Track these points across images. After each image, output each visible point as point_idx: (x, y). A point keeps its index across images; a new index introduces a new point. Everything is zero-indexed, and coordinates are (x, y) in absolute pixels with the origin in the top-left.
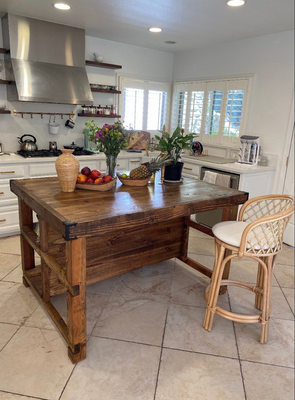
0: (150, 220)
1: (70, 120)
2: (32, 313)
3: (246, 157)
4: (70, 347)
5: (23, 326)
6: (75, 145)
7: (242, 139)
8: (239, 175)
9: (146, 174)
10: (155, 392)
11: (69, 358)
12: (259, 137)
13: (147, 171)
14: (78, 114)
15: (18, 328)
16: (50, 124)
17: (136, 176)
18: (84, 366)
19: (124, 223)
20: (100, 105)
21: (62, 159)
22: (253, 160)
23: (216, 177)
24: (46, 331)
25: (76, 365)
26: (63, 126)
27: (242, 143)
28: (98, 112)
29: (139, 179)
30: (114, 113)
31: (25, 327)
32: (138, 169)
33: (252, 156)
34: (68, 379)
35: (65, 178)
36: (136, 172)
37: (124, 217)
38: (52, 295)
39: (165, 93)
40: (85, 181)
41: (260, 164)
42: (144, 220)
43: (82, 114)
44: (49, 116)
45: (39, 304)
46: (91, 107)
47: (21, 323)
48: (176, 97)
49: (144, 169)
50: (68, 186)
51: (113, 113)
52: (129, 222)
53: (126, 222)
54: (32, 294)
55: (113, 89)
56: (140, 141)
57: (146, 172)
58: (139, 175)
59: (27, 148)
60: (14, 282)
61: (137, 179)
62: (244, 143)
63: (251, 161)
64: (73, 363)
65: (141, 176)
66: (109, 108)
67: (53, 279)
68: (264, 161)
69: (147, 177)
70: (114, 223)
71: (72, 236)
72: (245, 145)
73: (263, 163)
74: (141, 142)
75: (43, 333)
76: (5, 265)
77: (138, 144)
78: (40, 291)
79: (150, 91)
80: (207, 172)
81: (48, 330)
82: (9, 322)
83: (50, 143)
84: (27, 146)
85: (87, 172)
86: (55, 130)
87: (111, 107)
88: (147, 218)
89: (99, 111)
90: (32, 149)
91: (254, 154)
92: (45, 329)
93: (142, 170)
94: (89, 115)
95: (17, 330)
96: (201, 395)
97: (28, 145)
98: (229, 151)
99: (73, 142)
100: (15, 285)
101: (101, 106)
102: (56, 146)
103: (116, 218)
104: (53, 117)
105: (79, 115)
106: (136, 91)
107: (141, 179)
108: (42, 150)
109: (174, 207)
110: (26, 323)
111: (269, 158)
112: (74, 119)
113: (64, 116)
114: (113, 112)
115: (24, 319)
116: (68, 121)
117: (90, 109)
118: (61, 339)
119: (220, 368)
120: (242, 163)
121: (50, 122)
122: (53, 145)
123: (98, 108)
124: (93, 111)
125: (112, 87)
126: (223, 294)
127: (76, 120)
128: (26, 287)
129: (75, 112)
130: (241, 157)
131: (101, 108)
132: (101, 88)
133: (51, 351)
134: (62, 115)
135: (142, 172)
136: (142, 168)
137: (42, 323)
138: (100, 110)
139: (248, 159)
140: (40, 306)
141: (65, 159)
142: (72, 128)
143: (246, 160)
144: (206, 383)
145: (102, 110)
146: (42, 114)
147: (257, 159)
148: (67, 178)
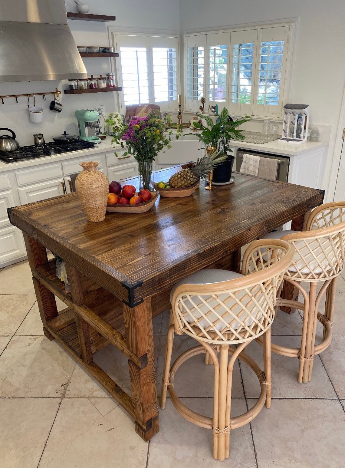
0: (223, 253)
1: (56, 101)
2: (71, 378)
3: (292, 132)
4: (137, 422)
5: (65, 397)
6: (67, 135)
7: (287, 109)
8: (289, 158)
9: (192, 180)
10: (257, 462)
11: (137, 434)
12: (308, 105)
13: (194, 177)
14: (64, 90)
15: (59, 402)
16: (29, 109)
17: (179, 184)
18: (159, 443)
19: (196, 266)
20: (92, 76)
21: (85, 179)
22: (302, 135)
23: (259, 162)
24: (97, 400)
25: (149, 443)
26: (47, 110)
27: (286, 114)
28: (91, 86)
29: (184, 189)
30: (112, 84)
31: (69, 399)
32: (181, 175)
33: (299, 130)
34: (146, 464)
35: (93, 203)
36: (179, 178)
37: (196, 257)
38: (94, 352)
39: (173, 49)
40: (116, 202)
41: (310, 139)
42: (217, 255)
43: (70, 91)
44: (25, 98)
45: (75, 362)
46: (81, 80)
47: (61, 394)
48: (187, 55)
49: (189, 174)
50: (97, 214)
51: (111, 86)
52: (201, 263)
53: (197, 264)
54: (62, 350)
55: (107, 51)
57: (192, 177)
58: (183, 182)
59: (4, 147)
60: (32, 336)
61: (181, 188)
62: (289, 114)
63: (298, 136)
64: (146, 442)
65: (186, 184)
66: (105, 78)
67: (93, 333)
68: (315, 135)
69: (193, 184)
70: (184, 269)
71: (137, 300)
72: (289, 116)
73: (313, 137)
75: (94, 404)
76: (12, 312)
78: (76, 350)
79: (154, 49)
80: (246, 156)
81: (99, 398)
82: (45, 395)
83: (35, 136)
84: (4, 144)
85: (116, 188)
86: (38, 117)
87: (106, 77)
88: (220, 252)
89: (92, 84)
90: (11, 148)
91: (303, 127)
92: (95, 397)
93: (187, 175)
94: (80, 91)
95: (59, 405)
96: (311, 455)
97: (6, 143)
98: (268, 125)
99: (65, 131)
100: (35, 339)
101: (94, 77)
102: (43, 140)
103: (186, 262)
104: (31, 98)
105: (66, 92)
106: (137, 51)
107: (187, 187)
108: (25, 147)
109: (249, 230)
110: (67, 392)
111: (320, 130)
112: (60, 98)
113: (46, 96)
114: (110, 83)
115: (62, 388)
116: (53, 103)
117: (79, 82)
118: (119, 409)
119: (321, 415)
120: (288, 140)
121: (28, 106)
122: (39, 139)
123: (90, 79)
124: (85, 84)
125: (106, 49)
126: (294, 312)
127: (63, 99)
128: (51, 340)
129: (61, 88)
130: (285, 132)
131: (94, 79)
132: (91, 50)
133: (112, 429)
134: (43, 94)
135: (187, 179)
136: (187, 173)
137: (88, 389)
138: (93, 82)
139: (295, 134)
140: (77, 365)
141: (89, 178)
142: (60, 111)
143: (293, 137)
144: (311, 439)
145: (96, 82)
146: (16, 96)
147: (305, 134)
148: (95, 204)
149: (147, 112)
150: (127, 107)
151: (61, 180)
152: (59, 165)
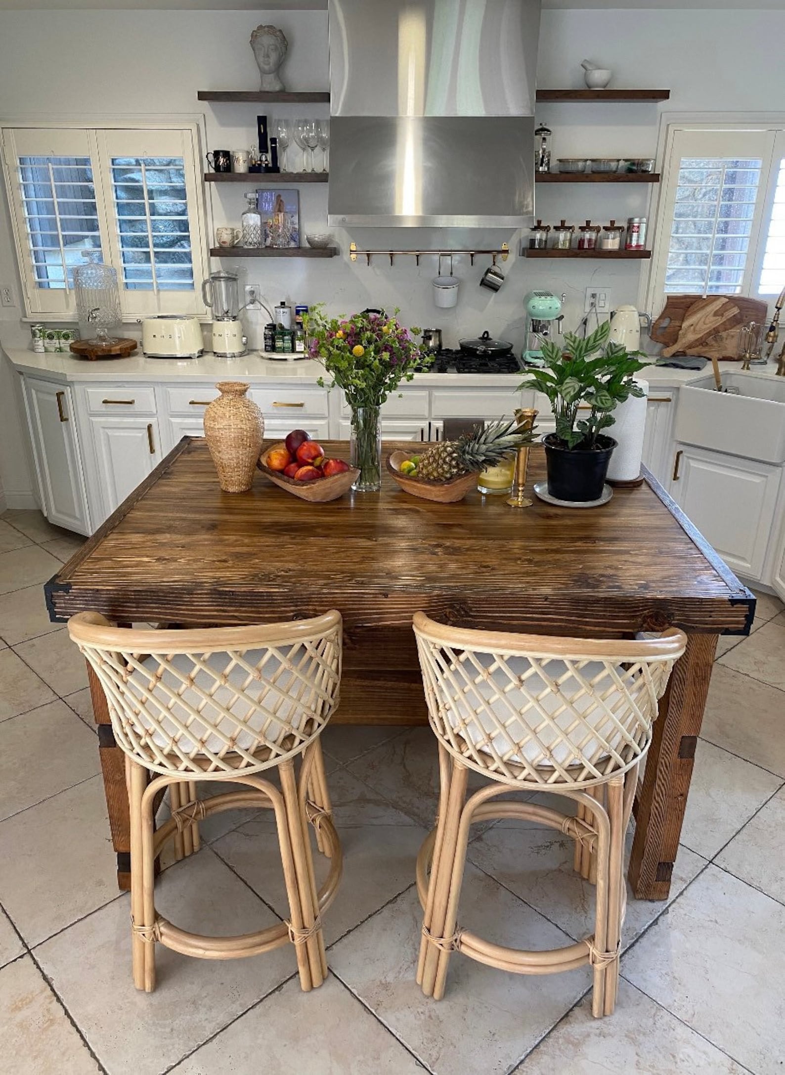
1: (493, 268)
6: (490, 339)
14: (521, 250)
16: (438, 279)
19: (209, 611)
20: (588, 222)
25: (123, 895)
28: (579, 242)
30: (634, 243)
34: (85, 915)
44: (437, 258)
46: (557, 229)
51: (630, 245)
53: (212, 608)
55: (638, 168)
56: (720, 329)
64: (120, 889)
66: (621, 228)
70: (175, 605)
74: (724, 334)
77: (710, 340)
83: (427, 332)
87: (625, 225)
89: (583, 240)
99: (486, 330)
101: (592, 224)
102: (438, 343)
103: (180, 593)
105: (524, 252)
114: (631, 240)
117: (553, 235)
121: (439, 274)
123: (582, 229)
124: (564, 241)
125: (633, 162)
129: (514, 244)
131: (592, 229)
134: (473, 253)
138: (587, 235)
142: (495, 291)
145: (593, 235)
146: (419, 254)
149: (722, 315)
150: (668, 298)
151: (424, 424)
152: (424, 393)
